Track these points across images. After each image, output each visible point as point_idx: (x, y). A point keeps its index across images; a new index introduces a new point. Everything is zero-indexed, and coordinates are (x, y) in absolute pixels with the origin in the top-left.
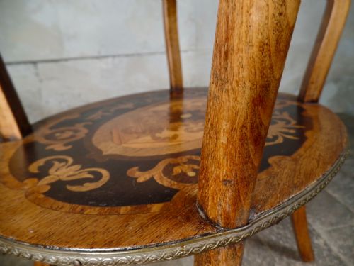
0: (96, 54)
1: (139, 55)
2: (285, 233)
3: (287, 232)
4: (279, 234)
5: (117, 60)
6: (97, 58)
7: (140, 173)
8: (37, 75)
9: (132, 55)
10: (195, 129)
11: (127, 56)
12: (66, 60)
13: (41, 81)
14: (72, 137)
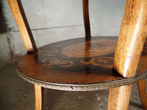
0: (59, 26)
1: (75, 26)
2: (136, 98)
3: (137, 97)
4: (133, 98)
5: (66, 28)
6: (59, 27)
7: (85, 62)
8: (37, 34)
9: (72, 26)
10: (101, 49)
11: (70, 26)
12: (48, 28)
13: (38, 36)
14: (53, 52)
